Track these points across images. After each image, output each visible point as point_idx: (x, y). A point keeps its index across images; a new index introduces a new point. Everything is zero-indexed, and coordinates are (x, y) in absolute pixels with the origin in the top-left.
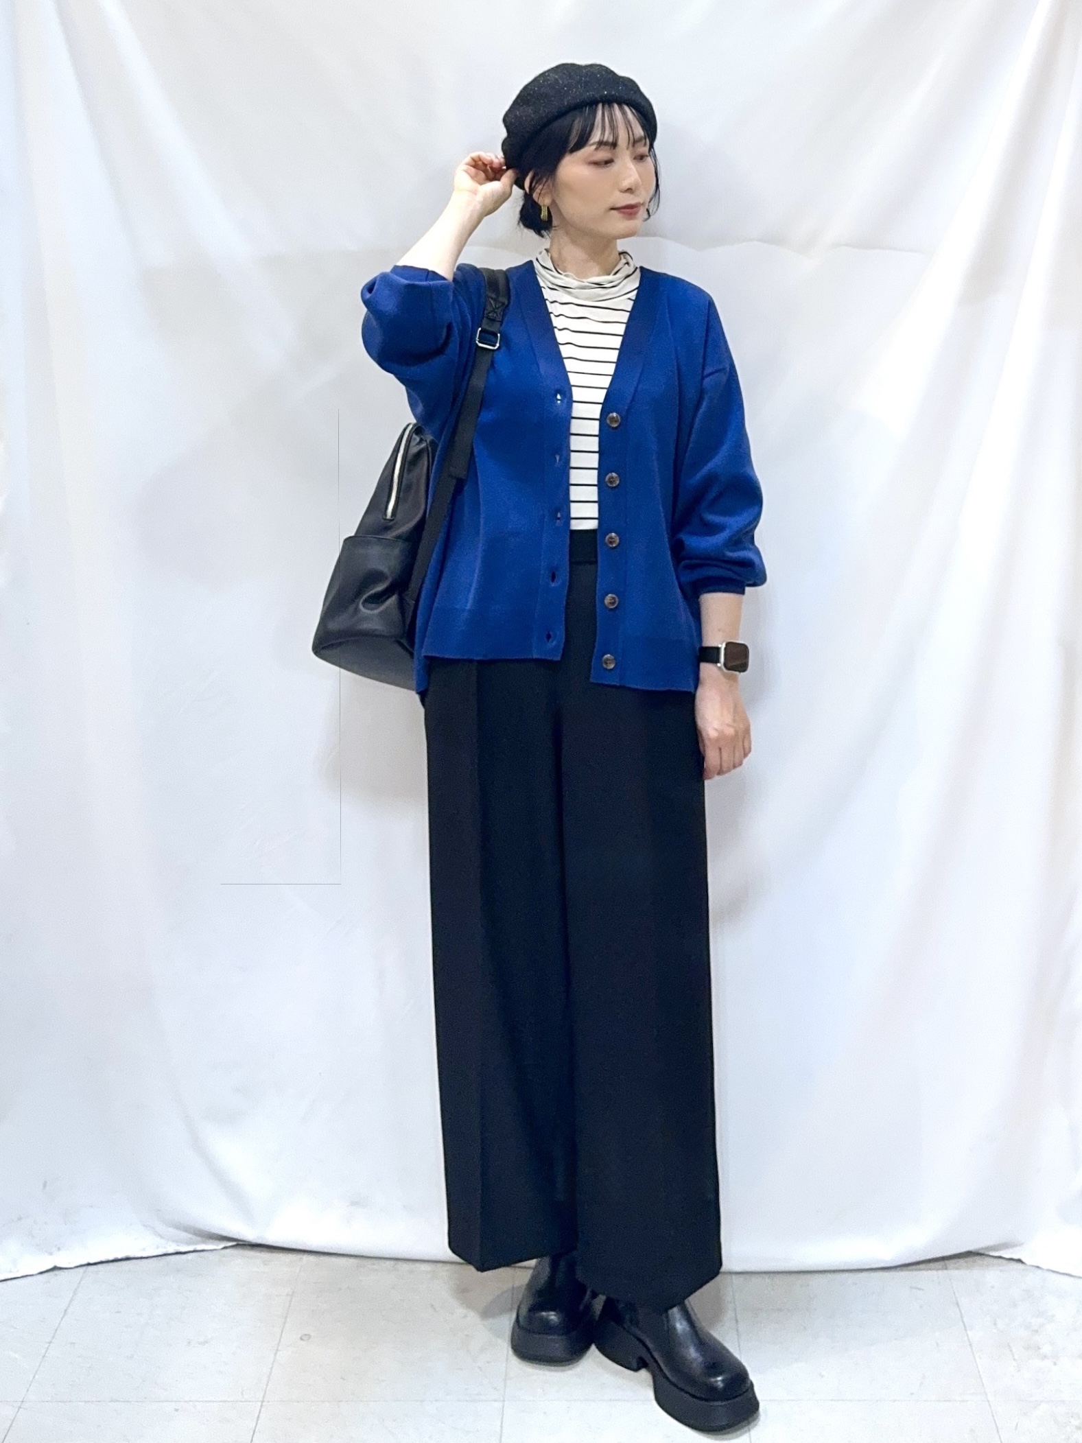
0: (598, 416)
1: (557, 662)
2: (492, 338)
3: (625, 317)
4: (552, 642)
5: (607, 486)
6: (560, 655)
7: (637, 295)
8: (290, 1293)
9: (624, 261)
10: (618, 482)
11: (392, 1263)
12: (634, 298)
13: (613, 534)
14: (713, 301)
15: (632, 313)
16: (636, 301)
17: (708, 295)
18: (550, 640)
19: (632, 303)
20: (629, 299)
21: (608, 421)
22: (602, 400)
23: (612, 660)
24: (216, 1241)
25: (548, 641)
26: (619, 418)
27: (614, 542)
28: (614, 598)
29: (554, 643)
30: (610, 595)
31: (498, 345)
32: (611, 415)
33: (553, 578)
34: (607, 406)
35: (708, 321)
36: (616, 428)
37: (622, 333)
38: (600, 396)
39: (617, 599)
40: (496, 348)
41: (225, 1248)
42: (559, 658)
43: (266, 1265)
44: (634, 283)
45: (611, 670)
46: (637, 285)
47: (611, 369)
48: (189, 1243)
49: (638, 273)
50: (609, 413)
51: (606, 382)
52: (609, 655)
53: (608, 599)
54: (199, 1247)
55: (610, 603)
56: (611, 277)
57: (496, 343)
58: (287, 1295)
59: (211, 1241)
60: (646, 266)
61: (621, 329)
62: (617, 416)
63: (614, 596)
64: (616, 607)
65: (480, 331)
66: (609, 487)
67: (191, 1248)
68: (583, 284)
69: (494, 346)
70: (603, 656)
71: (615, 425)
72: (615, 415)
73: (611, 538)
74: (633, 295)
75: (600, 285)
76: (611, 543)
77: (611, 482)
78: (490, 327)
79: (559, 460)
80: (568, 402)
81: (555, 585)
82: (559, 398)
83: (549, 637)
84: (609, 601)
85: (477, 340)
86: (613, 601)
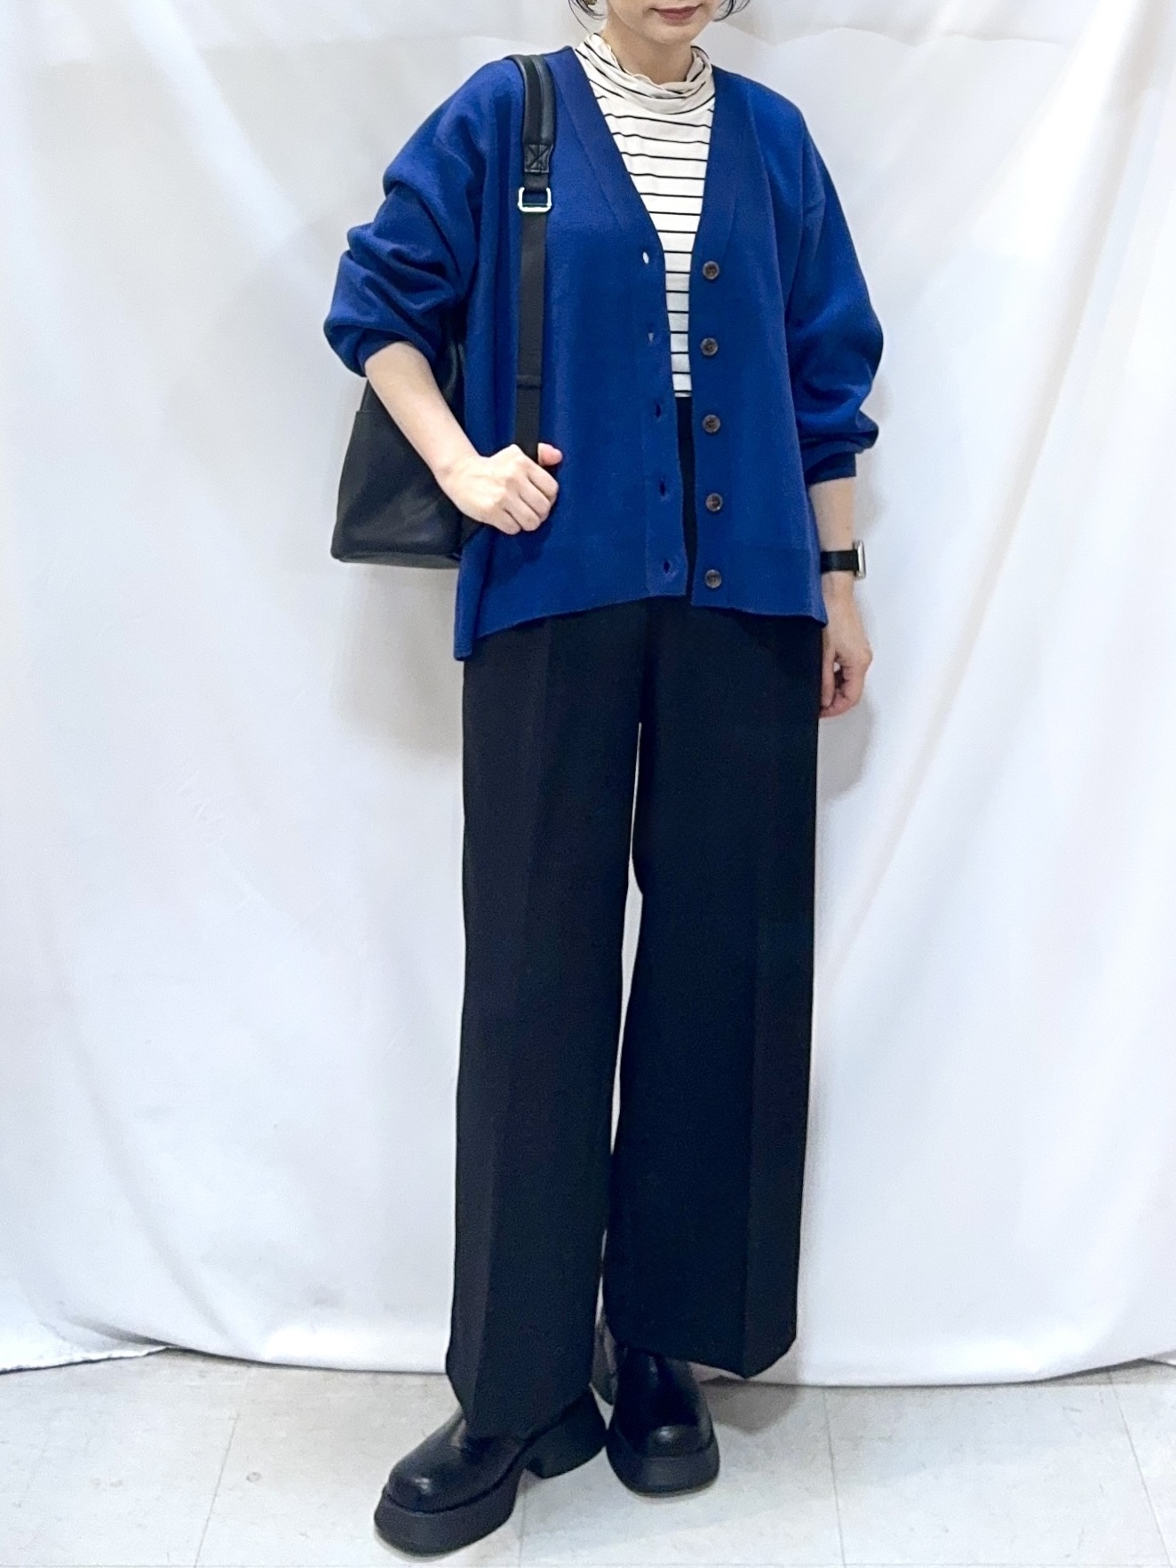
0: (687, 268)
1: (681, 598)
2: (542, 196)
3: (707, 135)
4: (671, 572)
6: (684, 590)
7: (716, 104)
8: (235, 1416)
10: (717, 350)
11: (370, 1376)
12: (713, 108)
13: (713, 416)
15: (713, 128)
16: (715, 112)
18: (670, 570)
19: (711, 114)
20: (708, 110)
21: (705, 273)
22: (691, 249)
23: (717, 576)
24: (138, 1345)
25: (668, 572)
26: (716, 268)
27: (713, 426)
28: (717, 499)
29: (674, 574)
30: (713, 495)
31: (549, 204)
32: (707, 264)
33: (663, 490)
36: (714, 282)
37: (706, 158)
38: (688, 242)
39: (721, 498)
40: (548, 209)
41: (149, 1354)
42: (683, 593)
43: (203, 1377)
44: (711, 89)
45: (718, 588)
46: (713, 92)
47: (697, 206)
48: (105, 1348)
49: (713, 78)
50: (704, 263)
51: (695, 224)
52: (713, 571)
53: (710, 500)
54: (116, 1354)
55: (714, 505)
56: (688, 84)
57: (547, 202)
58: (230, 1418)
59: (131, 1344)
62: (714, 265)
63: (717, 496)
64: (720, 510)
65: (524, 193)
66: (705, 357)
67: (105, 1355)
68: (659, 91)
69: (544, 204)
70: (706, 572)
71: (711, 277)
72: (712, 263)
73: (711, 422)
74: (711, 104)
75: (678, 94)
76: (710, 427)
77: (707, 349)
78: (535, 184)
79: (654, 338)
80: (658, 253)
81: (666, 498)
82: (646, 258)
83: (667, 567)
84: (712, 503)
85: (520, 204)
86: (716, 502)
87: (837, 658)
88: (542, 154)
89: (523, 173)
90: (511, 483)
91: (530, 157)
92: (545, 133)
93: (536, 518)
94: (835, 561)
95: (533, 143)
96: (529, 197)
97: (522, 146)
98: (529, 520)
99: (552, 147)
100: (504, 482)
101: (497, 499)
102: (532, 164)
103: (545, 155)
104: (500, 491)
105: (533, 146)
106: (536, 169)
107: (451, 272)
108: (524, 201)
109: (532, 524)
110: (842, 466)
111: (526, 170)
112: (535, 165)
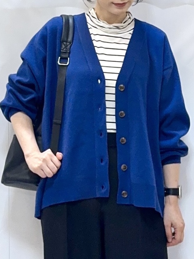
0: (115, 86)
1: (107, 198)
2: (66, 60)
3: (128, 42)
5: (120, 117)
6: (108, 195)
7: (133, 32)
9: (128, 17)
10: (124, 115)
12: (132, 33)
13: (123, 138)
14: (167, 36)
15: (131, 39)
17: (165, 33)
18: (104, 188)
19: (131, 35)
20: (130, 33)
21: (119, 88)
22: (116, 79)
23: (125, 193)
25: (103, 189)
26: (124, 87)
27: (124, 141)
28: (125, 166)
29: (105, 190)
30: (123, 165)
32: (120, 85)
33: (102, 161)
34: (119, 81)
35: (164, 45)
36: (123, 91)
37: (126, 49)
38: (116, 77)
39: (126, 166)
40: (68, 64)
44: (132, 26)
45: (126, 198)
46: (133, 27)
47: (121, 65)
49: (133, 22)
50: (119, 85)
51: (118, 70)
52: (124, 191)
53: (122, 167)
55: (124, 168)
56: (122, 24)
57: (67, 62)
60: (137, 18)
61: (126, 47)
62: (123, 86)
63: (125, 165)
64: (127, 170)
65: (60, 59)
66: (121, 117)
68: (110, 26)
70: (122, 192)
71: (122, 90)
72: (122, 86)
73: (123, 140)
74: (131, 32)
75: (118, 28)
76: (122, 142)
77: (121, 115)
78: (64, 56)
79: (101, 109)
80: (103, 80)
81: (103, 164)
82: (99, 81)
83: (103, 187)
84: (123, 167)
85: (58, 62)
86: (125, 167)
87: (172, 225)
88: (67, 46)
89: (61, 52)
90: (44, 160)
91: (63, 46)
92: (70, 39)
93: (52, 173)
94: (171, 192)
95: (65, 42)
96: (62, 60)
97: (61, 42)
98: (49, 174)
99: (71, 44)
100: (42, 160)
101: (39, 165)
102: (63, 49)
103: (68, 46)
104: (40, 162)
105: (65, 43)
106: (65, 51)
107: (36, 88)
108: (60, 61)
109: (50, 175)
110: (176, 159)
111: (62, 51)
112: (65, 49)
